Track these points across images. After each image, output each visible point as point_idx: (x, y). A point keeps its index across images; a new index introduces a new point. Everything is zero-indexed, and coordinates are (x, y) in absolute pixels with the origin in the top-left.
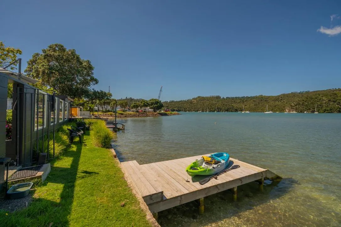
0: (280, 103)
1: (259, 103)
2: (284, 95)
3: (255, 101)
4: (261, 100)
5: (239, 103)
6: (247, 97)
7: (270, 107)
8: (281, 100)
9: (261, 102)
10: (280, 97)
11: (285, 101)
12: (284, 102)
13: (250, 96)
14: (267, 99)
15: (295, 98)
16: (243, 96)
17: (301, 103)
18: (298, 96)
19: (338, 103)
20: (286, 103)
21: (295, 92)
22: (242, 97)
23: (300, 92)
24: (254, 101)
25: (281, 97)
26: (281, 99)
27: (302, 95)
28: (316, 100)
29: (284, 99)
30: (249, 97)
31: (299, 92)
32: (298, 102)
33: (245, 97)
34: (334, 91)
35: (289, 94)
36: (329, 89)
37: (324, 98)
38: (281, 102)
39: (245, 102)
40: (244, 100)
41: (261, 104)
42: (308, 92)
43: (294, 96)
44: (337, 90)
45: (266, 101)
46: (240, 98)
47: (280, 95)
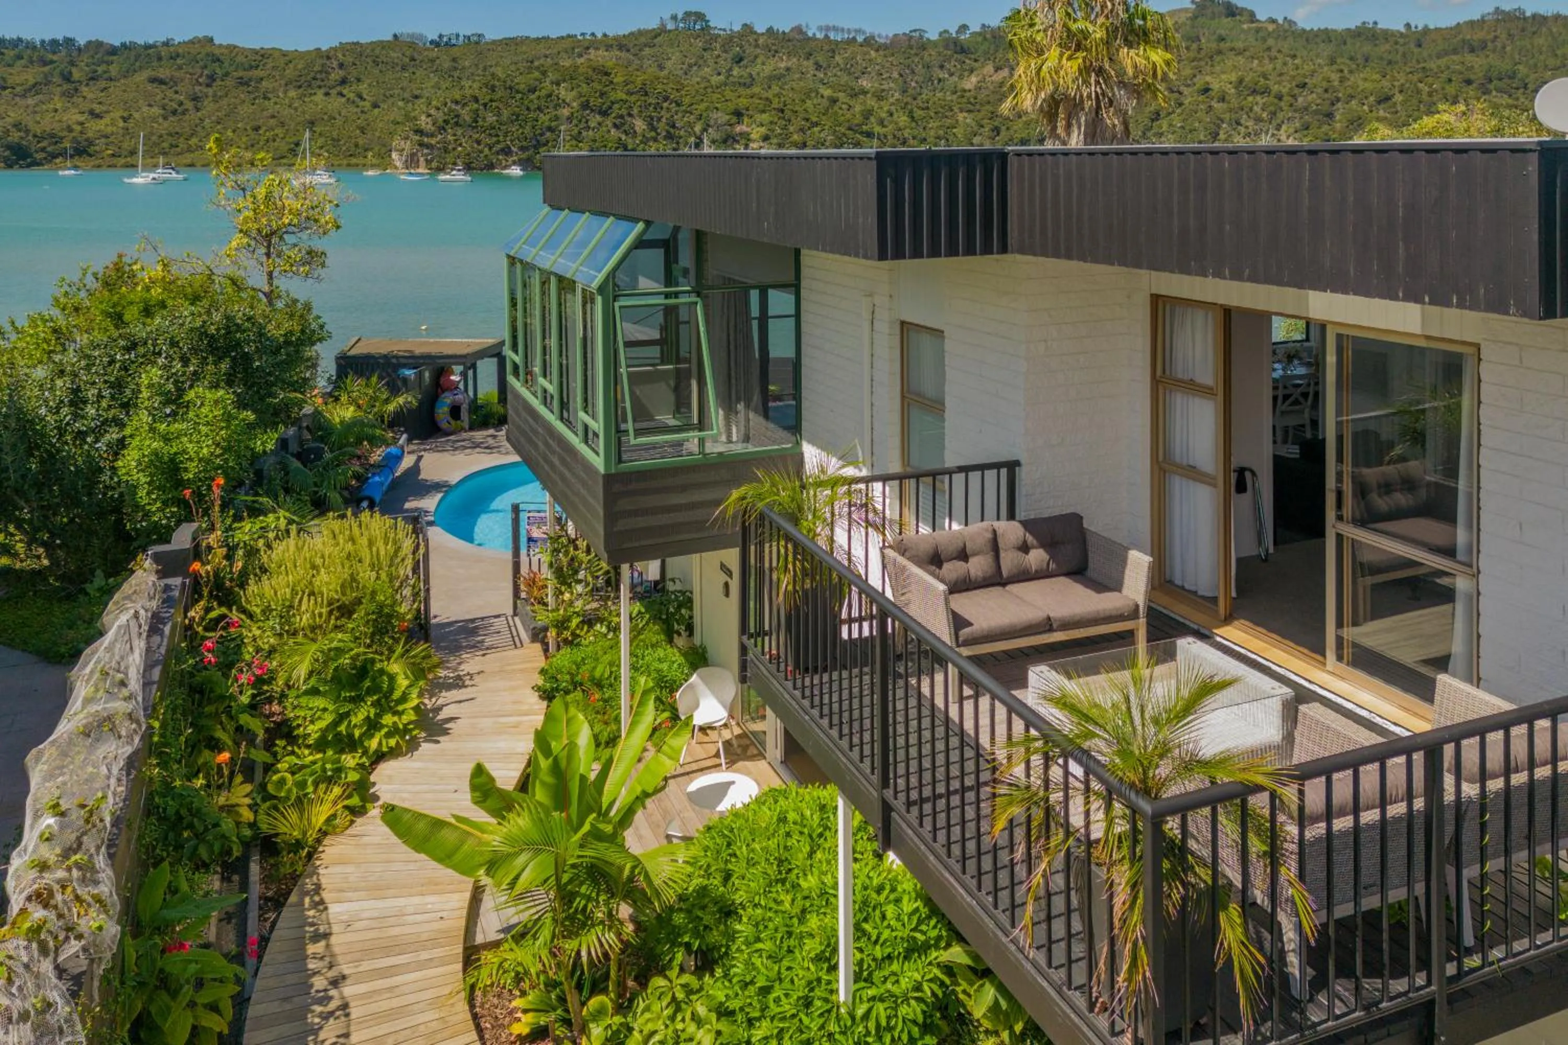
0: (336, 103)
1: (195, 99)
2: (356, 49)
3: (162, 82)
4: (212, 78)
5: (34, 89)
6: (96, 46)
7: (279, 131)
8: (343, 82)
9: (210, 91)
10: (335, 64)
11: (363, 87)
12: (361, 97)
13: (117, 44)
14: (251, 67)
15: (420, 73)
16: (60, 37)
17: (466, 114)
18: (432, 61)
19: (618, 121)
20: (375, 106)
21: (412, 36)
22: (54, 42)
23: (436, 37)
24: (153, 80)
25: (341, 66)
26: (336, 75)
27: (454, 60)
28: (532, 101)
29: (359, 80)
30: (113, 51)
31: (432, 36)
32: (451, 110)
33: (82, 42)
34: (588, 48)
35: (382, 44)
36: (569, 36)
37: (563, 92)
38: (341, 94)
39: (84, 89)
40: (76, 75)
41: (208, 105)
42: (475, 43)
43: (413, 59)
44: (601, 42)
45: (243, 83)
46: (31, 46)
47: (335, 49)
